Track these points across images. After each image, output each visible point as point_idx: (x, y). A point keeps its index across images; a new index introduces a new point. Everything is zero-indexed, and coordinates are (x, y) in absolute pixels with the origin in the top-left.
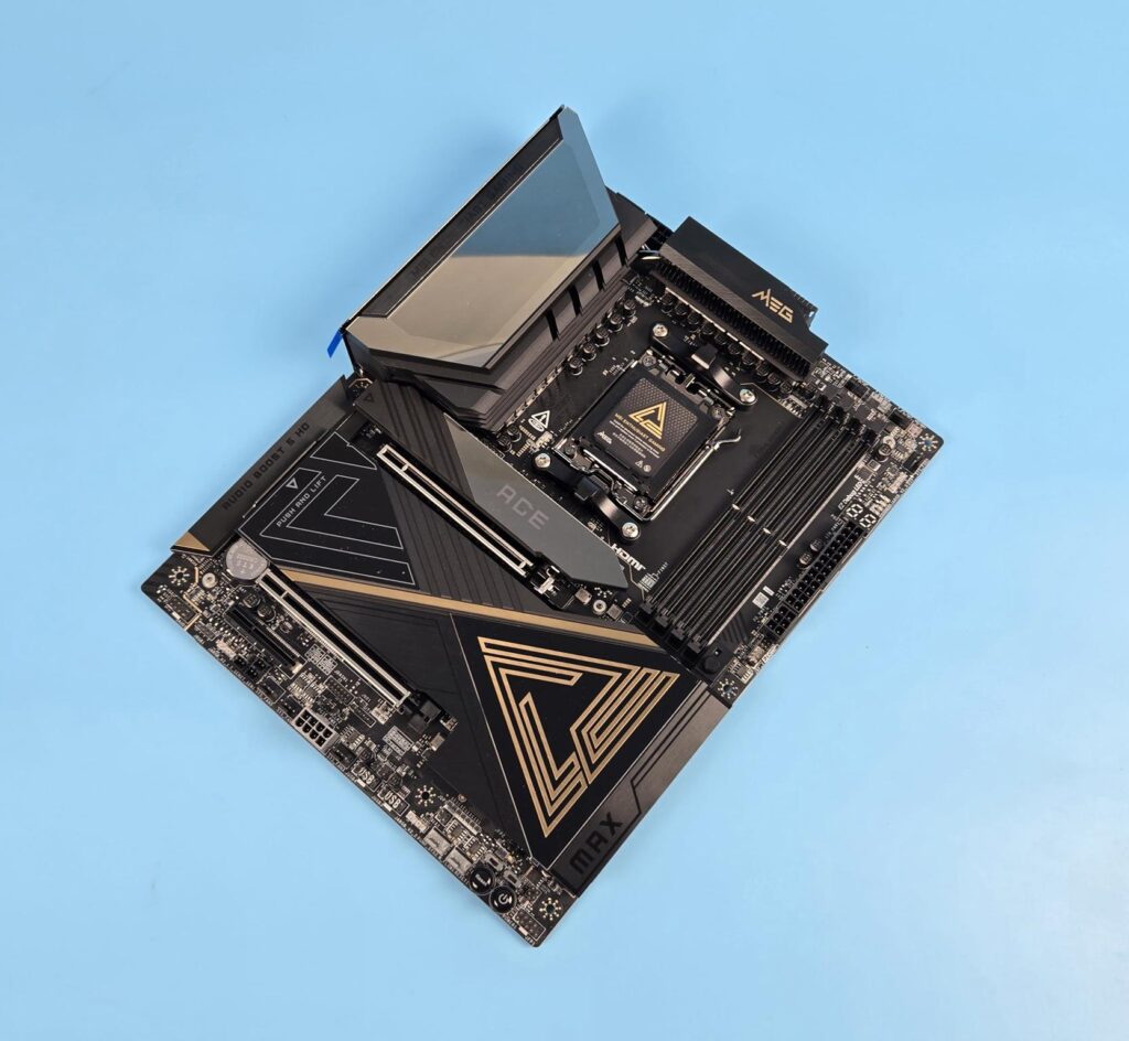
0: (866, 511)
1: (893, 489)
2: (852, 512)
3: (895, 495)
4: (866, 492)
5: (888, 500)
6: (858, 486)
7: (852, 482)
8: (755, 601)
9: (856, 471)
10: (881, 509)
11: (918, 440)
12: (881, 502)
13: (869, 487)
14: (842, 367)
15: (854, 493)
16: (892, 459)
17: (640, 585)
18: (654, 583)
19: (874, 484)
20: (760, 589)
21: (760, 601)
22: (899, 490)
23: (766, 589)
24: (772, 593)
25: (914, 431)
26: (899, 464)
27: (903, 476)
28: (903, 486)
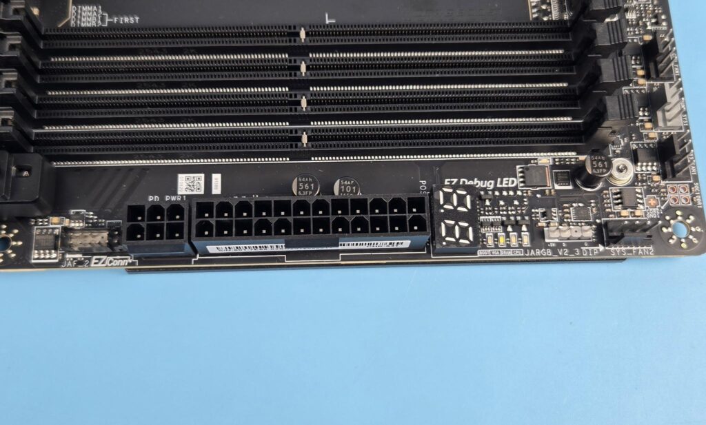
0: (472, 217)
1: (552, 237)
2: (448, 198)
3: (547, 246)
4: (509, 201)
5: (526, 240)
6: (507, 182)
7: (507, 169)
8: (182, 179)
9: (527, 161)
10: (502, 241)
11: (670, 210)
12: (513, 235)
13: (521, 199)
14: (669, 20)
15: (490, 184)
16: (599, 197)
17: (72, 9)
18: (93, 24)
19: (534, 203)
20: (208, 171)
21: (188, 185)
22: (559, 245)
23: (217, 178)
24: (217, 189)
25: (677, 193)
26: (602, 212)
27: (589, 232)
28: (573, 245)
